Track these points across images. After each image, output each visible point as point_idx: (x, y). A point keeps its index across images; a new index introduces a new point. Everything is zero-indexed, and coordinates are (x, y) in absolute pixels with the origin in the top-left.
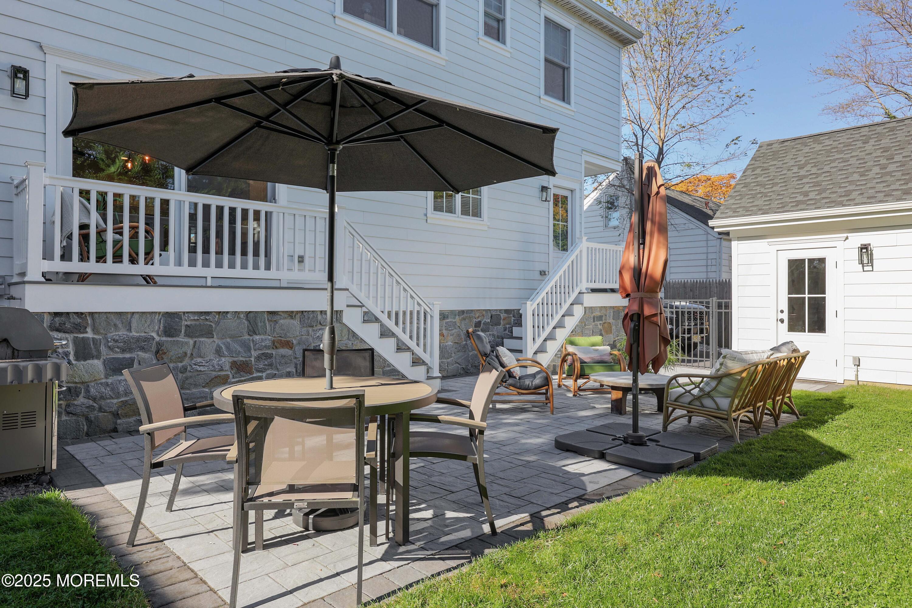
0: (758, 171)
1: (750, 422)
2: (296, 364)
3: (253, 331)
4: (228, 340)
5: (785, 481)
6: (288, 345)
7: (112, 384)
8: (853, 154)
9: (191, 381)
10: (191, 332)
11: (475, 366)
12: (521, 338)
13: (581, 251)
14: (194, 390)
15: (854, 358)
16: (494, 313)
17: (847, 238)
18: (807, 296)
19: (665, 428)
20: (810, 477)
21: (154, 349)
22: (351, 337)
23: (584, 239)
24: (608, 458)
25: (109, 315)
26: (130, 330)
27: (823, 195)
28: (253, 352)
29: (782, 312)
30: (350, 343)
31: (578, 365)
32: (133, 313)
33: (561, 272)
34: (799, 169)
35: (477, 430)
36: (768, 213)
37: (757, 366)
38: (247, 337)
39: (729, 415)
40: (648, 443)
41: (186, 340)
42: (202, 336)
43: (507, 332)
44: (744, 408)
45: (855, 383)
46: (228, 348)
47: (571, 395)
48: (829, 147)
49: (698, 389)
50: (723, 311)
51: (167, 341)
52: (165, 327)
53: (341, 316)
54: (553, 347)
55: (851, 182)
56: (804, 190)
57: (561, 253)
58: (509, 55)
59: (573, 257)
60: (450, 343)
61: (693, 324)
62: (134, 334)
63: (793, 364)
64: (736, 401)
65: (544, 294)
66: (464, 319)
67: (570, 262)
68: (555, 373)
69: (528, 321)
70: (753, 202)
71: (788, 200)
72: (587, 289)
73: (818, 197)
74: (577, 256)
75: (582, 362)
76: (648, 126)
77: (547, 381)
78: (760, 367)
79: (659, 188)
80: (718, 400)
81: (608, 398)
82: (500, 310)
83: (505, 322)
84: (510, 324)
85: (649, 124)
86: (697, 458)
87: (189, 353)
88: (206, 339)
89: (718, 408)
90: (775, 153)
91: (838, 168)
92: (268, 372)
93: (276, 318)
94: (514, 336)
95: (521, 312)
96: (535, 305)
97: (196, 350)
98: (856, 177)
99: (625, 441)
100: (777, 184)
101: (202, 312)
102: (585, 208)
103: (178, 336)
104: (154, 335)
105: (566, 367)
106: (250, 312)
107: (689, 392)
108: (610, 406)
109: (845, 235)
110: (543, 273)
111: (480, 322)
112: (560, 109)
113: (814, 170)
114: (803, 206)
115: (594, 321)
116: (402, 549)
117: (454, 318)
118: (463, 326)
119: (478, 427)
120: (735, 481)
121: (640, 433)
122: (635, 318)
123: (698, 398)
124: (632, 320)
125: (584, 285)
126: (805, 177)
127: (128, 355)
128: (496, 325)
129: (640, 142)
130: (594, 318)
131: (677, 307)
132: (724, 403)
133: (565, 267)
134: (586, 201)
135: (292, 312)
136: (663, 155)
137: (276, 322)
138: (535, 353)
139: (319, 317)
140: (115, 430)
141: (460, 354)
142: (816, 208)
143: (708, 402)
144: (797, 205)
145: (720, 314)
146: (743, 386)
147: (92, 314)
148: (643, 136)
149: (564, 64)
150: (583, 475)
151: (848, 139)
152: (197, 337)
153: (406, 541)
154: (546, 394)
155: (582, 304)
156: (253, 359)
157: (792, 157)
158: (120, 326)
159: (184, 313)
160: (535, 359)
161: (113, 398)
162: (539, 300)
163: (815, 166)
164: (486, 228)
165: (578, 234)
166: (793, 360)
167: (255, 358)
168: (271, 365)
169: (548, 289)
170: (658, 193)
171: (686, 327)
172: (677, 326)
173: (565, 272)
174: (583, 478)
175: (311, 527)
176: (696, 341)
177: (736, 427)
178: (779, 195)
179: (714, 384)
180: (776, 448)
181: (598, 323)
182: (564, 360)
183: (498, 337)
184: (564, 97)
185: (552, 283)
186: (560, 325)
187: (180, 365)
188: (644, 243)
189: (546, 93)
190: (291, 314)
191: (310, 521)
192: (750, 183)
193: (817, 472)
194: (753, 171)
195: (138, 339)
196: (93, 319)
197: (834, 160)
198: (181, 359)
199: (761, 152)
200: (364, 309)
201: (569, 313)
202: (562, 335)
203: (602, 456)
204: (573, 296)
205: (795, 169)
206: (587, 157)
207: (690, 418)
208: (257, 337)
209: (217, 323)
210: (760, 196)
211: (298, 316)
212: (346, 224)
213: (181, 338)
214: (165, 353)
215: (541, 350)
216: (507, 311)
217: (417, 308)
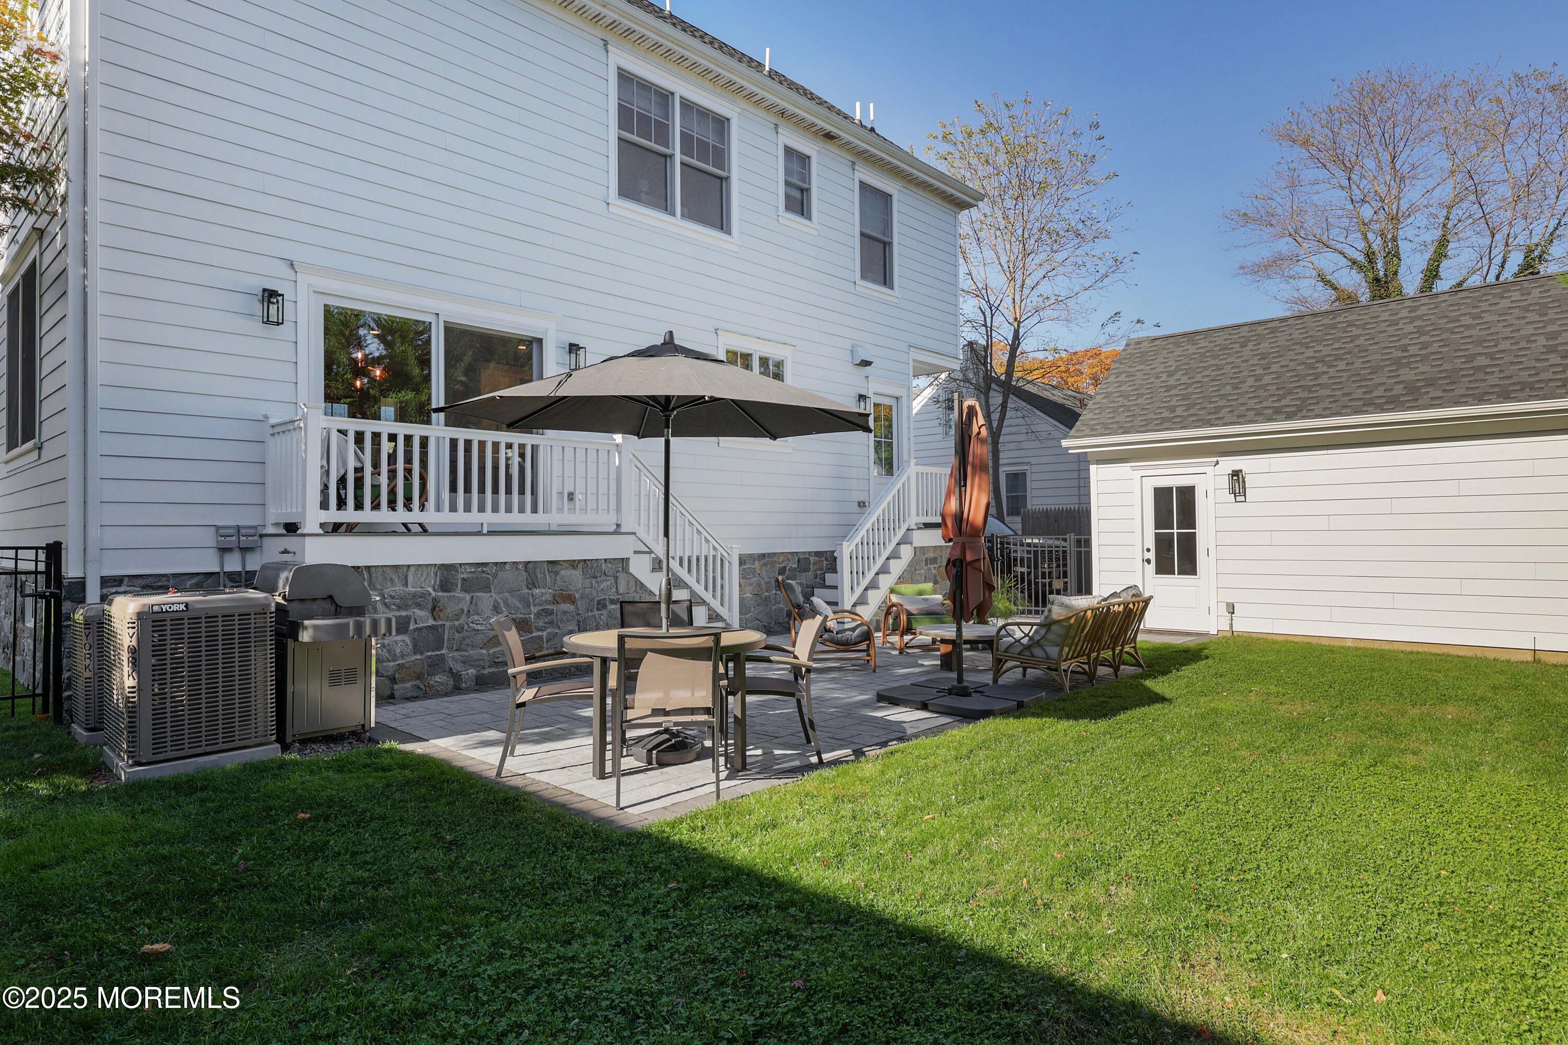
0: (1122, 378)
1: (1085, 673)
2: (579, 622)
3: (532, 585)
4: (506, 594)
5: (1095, 719)
6: (570, 599)
7: (388, 645)
8: (1229, 360)
9: (468, 641)
10: (467, 586)
11: (780, 623)
12: (836, 587)
13: (908, 478)
14: (471, 652)
15: (1228, 604)
16: (801, 557)
17: (1217, 463)
18: (1175, 531)
19: (995, 681)
20: (1122, 717)
21: (430, 606)
22: (638, 588)
23: (913, 462)
24: (930, 708)
25: (385, 569)
26: (406, 585)
27: (1191, 412)
28: (532, 608)
29: (1148, 550)
30: (638, 596)
31: (904, 618)
32: (409, 566)
33: (885, 504)
34: (1168, 376)
35: (804, 669)
36: (1128, 433)
37: (1086, 611)
38: (526, 591)
39: (1058, 664)
40: (973, 694)
41: (462, 595)
42: (479, 590)
43: (818, 580)
44: (1076, 657)
45: (1229, 634)
46: (506, 603)
47: (896, 652)
48: (1203, 350)
49: (1027, 638)
50: (1083, 549)
51: (444, 597)
52: (441, 581)
53: (628, 565)
54: (875, 598)
55: (1223, 396)
56: (1171, 404)
57: (885, 479)
58: (815, 233)
59: (899, 485)
60: (748, 595)
61: (1055, 565)
62: (410, 589)
63: (1131, 610)
64: (1066, 649)
65: (863, 532)
66: (765, 565)
67: (895, 491)
68: (878, 629)
69: (845, 565)
70: (1113, 417)
71: (1152, 416)
72: (916, 524)
73: (1185, 414)
74: (903, 484)
75: (909, 614)
76: (998, 302)
77: (867, 636)
78: (1089, 613)
79: (980, 428)
80: (1047, 648)
81: (937, 656)
82: (810, 553)
83: (816, 567)
84: (821, 569)
85: (999, 299)
86: (1020, 705)
87: (466, 609)
88: (483, 594)
89: (1048, 658)
90: (1144, 354)
91: (1211, 378)
92: (549, 630)
93: (557, 568)
94: (827, 584)
95: (835, 554)
96: (853, 546)
97: (473, 607)
98: (1228, 389)
99: (950, 692)
100: (1143, 395)
101: (478, 564)
102: (914, 412)
103: (454, 590)
104: (430, 590)
105: (891, 621)
106: (529, 562)
107: (1019, 641)
108: (939, 663)
109: (1215, 459)
110: (862, 504)
111: (785, 568)
112: (881, 296)
113: (1184, 379)
114: (1167, 425)
115: (926, 565)
116: (741, 774)
117: (753, 564)
118: (764, 574)
119: (804, 666)
120: (1048, 720)
121: (965, 684)
122: (958, 564)
123: (1028, 647)
124: (954, 565)
125: (914, 519)
126: (1175, 387)
127: (404, 613)
128: (804, 571)
129: (989, 325)
130: (926, 561)
131: (1035, 546)
132: (1053, 651)
133: (890, 498)
134: (915, 403)
135: (574, 561)
136: (1019, 340)
137: (557, 573)
138: (854, 605)
139: (604, 566)
140: (392, 696)
141: (760, 608)
142: (1182, 428)
143: (1038, 652)
144: (1161, 424)
145: (1079, 553)
146: (1072, 633)
147: (368, 568)
148: (992, 316)
149: (885, 239)
150: (905, 722)
151: (1225, 340)
152: (474, 591)
153: (744, 767)
154: (867, 650)
155: (911, 544)
156: (532, 616)
157: (1161, 360)
158: (396, 580)
159: (460, 564)
160: (853, 610)
161: (389, 661)
162: (858, 539)
163: (1186, 374)
164: (790, 450)
165: (905, 457)
166: (1131, 606)
167: (535, 615)
168: (551, 623)
169: (869, 525)
170: (979, 433)
171: (1047, 570)
172: (1036, 568)
173: (889, 504)
174: (904, 725)
175: (654, 762)
176: (1058, 587)
177: (1066, 677)
178: (1143, 409)
179: (1043, 632)
180: (1103, 695)
181: (932, 566)
182: (888, 613)
183: (807, 586)
184: (886, 280)
185: (874, 518)
186: (884, 570)
187: (457, 623)
188: (965, 486)
189: (863, 277)
190: (573, 564)
191: (654, 756)
192: (1112, 393)
193: (1129, 712)
194: (1117, 377)
195: (414, 595)
196: (370, 574)
197: (1206, 368)
198: (457, 617)
199: (1129, 351)
200: (653, 555)
201: (895, 555)
202: (886, 582)
203: (924, 707)
204: (900, 534)
205: (1164, 377)
206: (916, 355)
207: (1025, 669)
208: (536, 591)
209: (495, 576)
210: (1122, 409)
211: (580, 565)
212: (631, 456)
213: (458, 593)
214: (441, 610)
215: (862, 601)
216: (818, 554)
217: (712, 552)
